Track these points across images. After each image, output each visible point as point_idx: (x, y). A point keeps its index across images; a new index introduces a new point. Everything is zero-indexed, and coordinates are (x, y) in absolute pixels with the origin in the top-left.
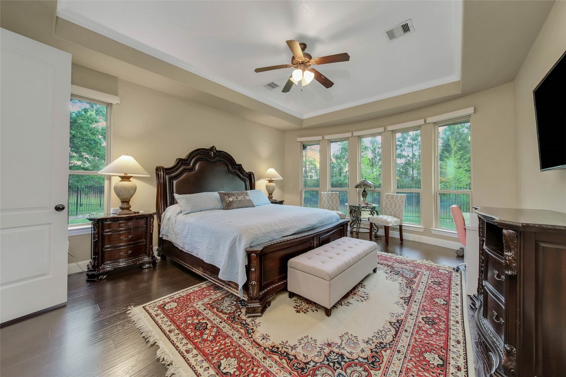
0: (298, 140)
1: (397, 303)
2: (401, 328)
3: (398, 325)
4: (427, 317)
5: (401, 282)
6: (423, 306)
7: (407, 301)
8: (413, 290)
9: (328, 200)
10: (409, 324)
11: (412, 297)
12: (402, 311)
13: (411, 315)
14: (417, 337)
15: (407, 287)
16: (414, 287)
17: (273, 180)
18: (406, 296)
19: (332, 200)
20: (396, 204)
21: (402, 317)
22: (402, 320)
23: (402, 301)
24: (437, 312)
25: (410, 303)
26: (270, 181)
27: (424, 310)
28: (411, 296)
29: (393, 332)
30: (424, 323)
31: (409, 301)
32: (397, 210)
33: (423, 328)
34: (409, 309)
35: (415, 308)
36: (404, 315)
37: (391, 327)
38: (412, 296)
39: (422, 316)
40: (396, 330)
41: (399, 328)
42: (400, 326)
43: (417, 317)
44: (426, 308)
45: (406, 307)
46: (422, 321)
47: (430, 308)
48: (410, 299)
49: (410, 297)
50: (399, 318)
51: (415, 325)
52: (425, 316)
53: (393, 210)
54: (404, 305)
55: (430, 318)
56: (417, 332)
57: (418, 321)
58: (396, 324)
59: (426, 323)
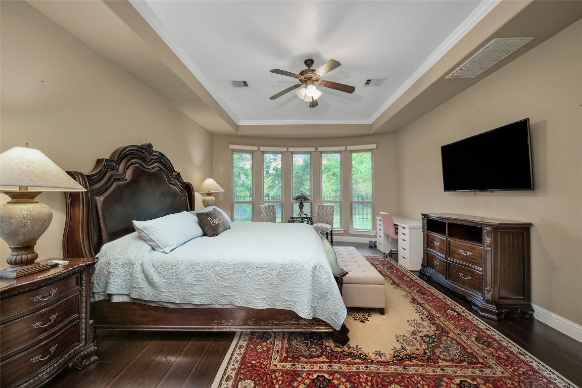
0: (230, 148)
9: (267, 214)
17: (212, 193)
19: (270, 213)
20: (327, 213)
26: (209, 194)
32: (329, 218)
53: (325, 218)
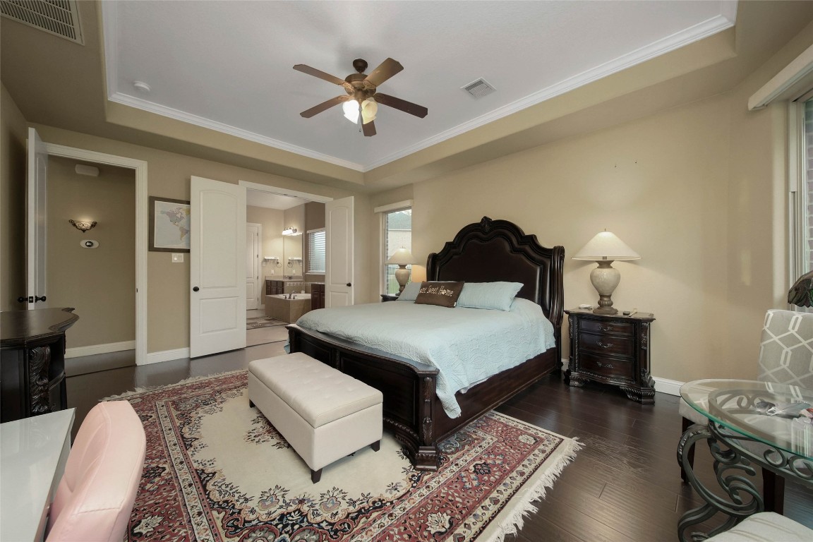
1: (212, 462)
2: (182, 443)
3: (186, 444)
4: (160, 475)
5: (250, 504)
6: (174, 488)
7: (203, 477)
8: (212, 505)
10: (176, 453)
11: (201, 490)
12: (195, 458)
13: (181, 463)
14: (160, 448)
15: (226, 502)
16: (218, 517)
18: (211, 482)
21: (189, 453)
22: (187, 450)
23: (209, 470)
24: (147, 494)
25: (196, 475)
27: (168, 482)
28: (205, 490)
29: (187, 436)
30: (160, 466)
31: (200, 478)
33: (157, 460)
34: (190, 467)
35: (185, 476)
36: (190, 456)
37: (193, 436)
38: (202, 492)
39: (166, 472)
40: (185, 438)
41: (184, 441)
42: (185, 444)
43: (173, 466)
44: (168, 488)
45: (195, 465)
46: (164, 466)
47: (161, 494)
48: (201, 482)
49: (204, 487)
50: (192, 449)
51: (170, 455)
52: (162, 474)
54: (201, 467)
55: (155, 477)
56: (163, 451)
57: (168, 461)
58: (190, 442)
59: (157, 467)
